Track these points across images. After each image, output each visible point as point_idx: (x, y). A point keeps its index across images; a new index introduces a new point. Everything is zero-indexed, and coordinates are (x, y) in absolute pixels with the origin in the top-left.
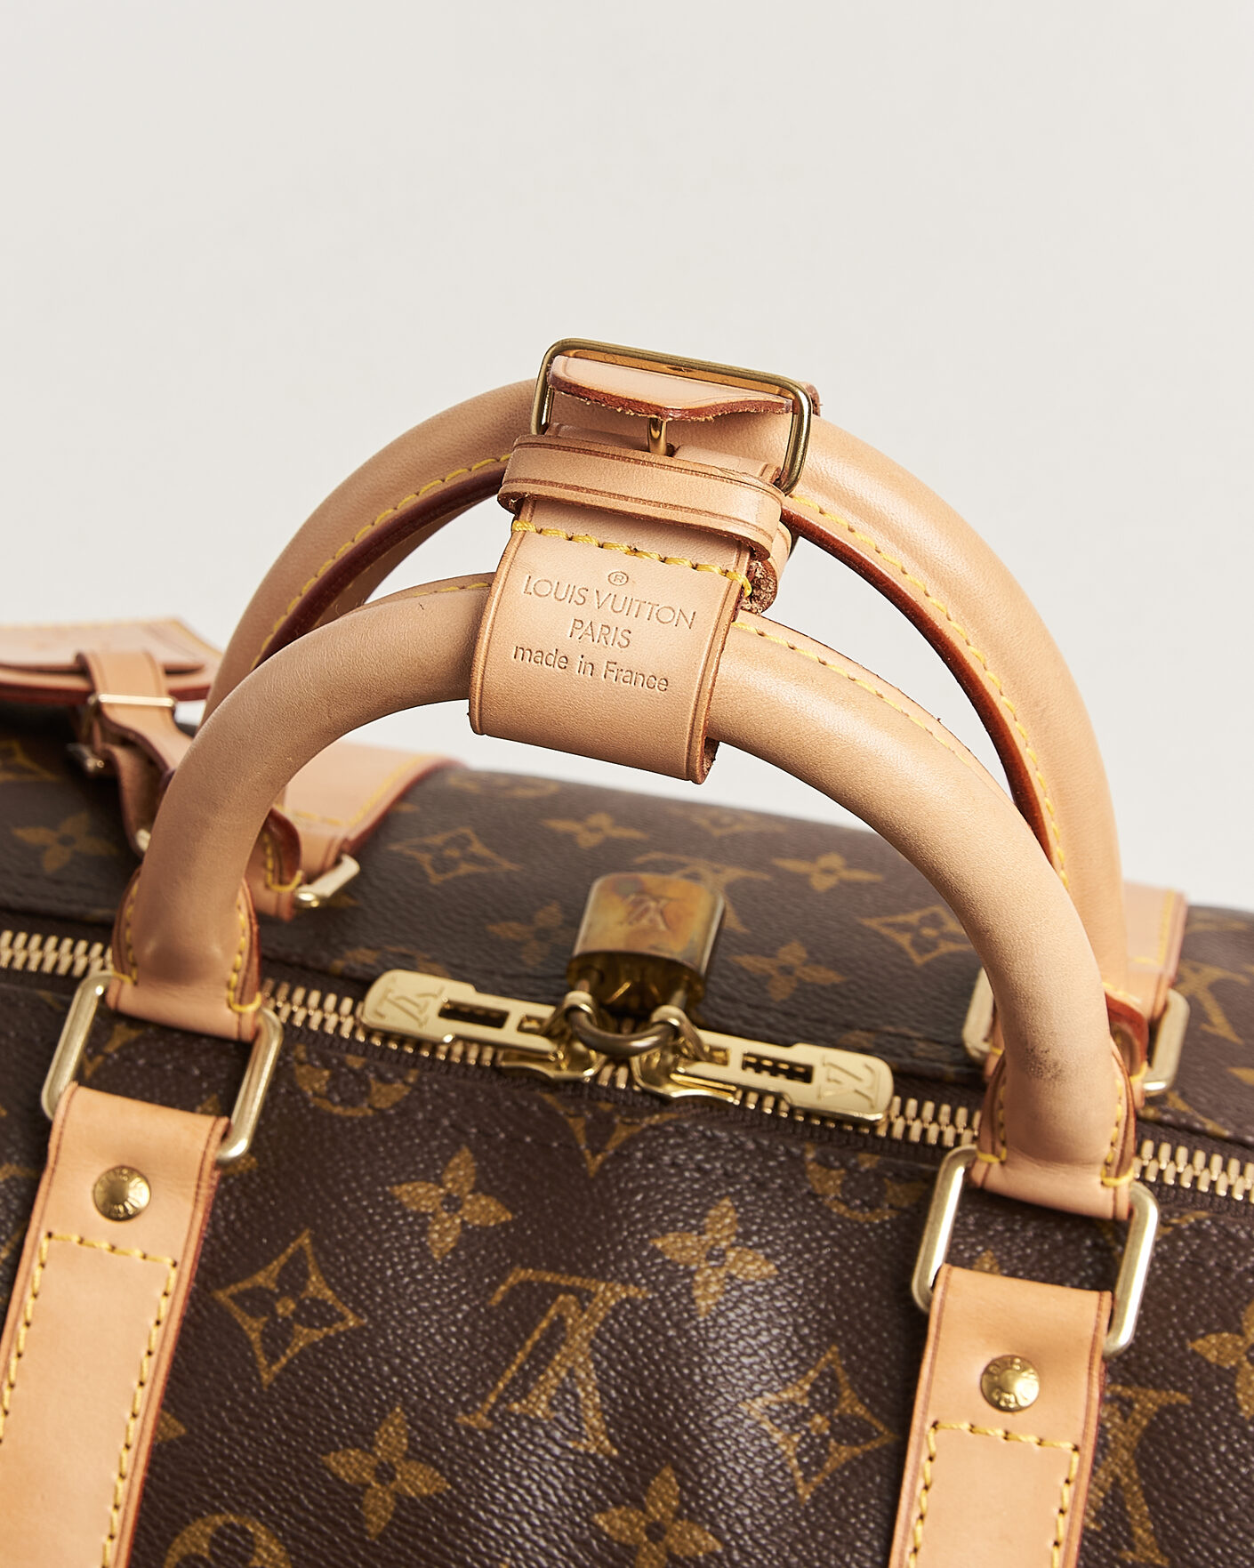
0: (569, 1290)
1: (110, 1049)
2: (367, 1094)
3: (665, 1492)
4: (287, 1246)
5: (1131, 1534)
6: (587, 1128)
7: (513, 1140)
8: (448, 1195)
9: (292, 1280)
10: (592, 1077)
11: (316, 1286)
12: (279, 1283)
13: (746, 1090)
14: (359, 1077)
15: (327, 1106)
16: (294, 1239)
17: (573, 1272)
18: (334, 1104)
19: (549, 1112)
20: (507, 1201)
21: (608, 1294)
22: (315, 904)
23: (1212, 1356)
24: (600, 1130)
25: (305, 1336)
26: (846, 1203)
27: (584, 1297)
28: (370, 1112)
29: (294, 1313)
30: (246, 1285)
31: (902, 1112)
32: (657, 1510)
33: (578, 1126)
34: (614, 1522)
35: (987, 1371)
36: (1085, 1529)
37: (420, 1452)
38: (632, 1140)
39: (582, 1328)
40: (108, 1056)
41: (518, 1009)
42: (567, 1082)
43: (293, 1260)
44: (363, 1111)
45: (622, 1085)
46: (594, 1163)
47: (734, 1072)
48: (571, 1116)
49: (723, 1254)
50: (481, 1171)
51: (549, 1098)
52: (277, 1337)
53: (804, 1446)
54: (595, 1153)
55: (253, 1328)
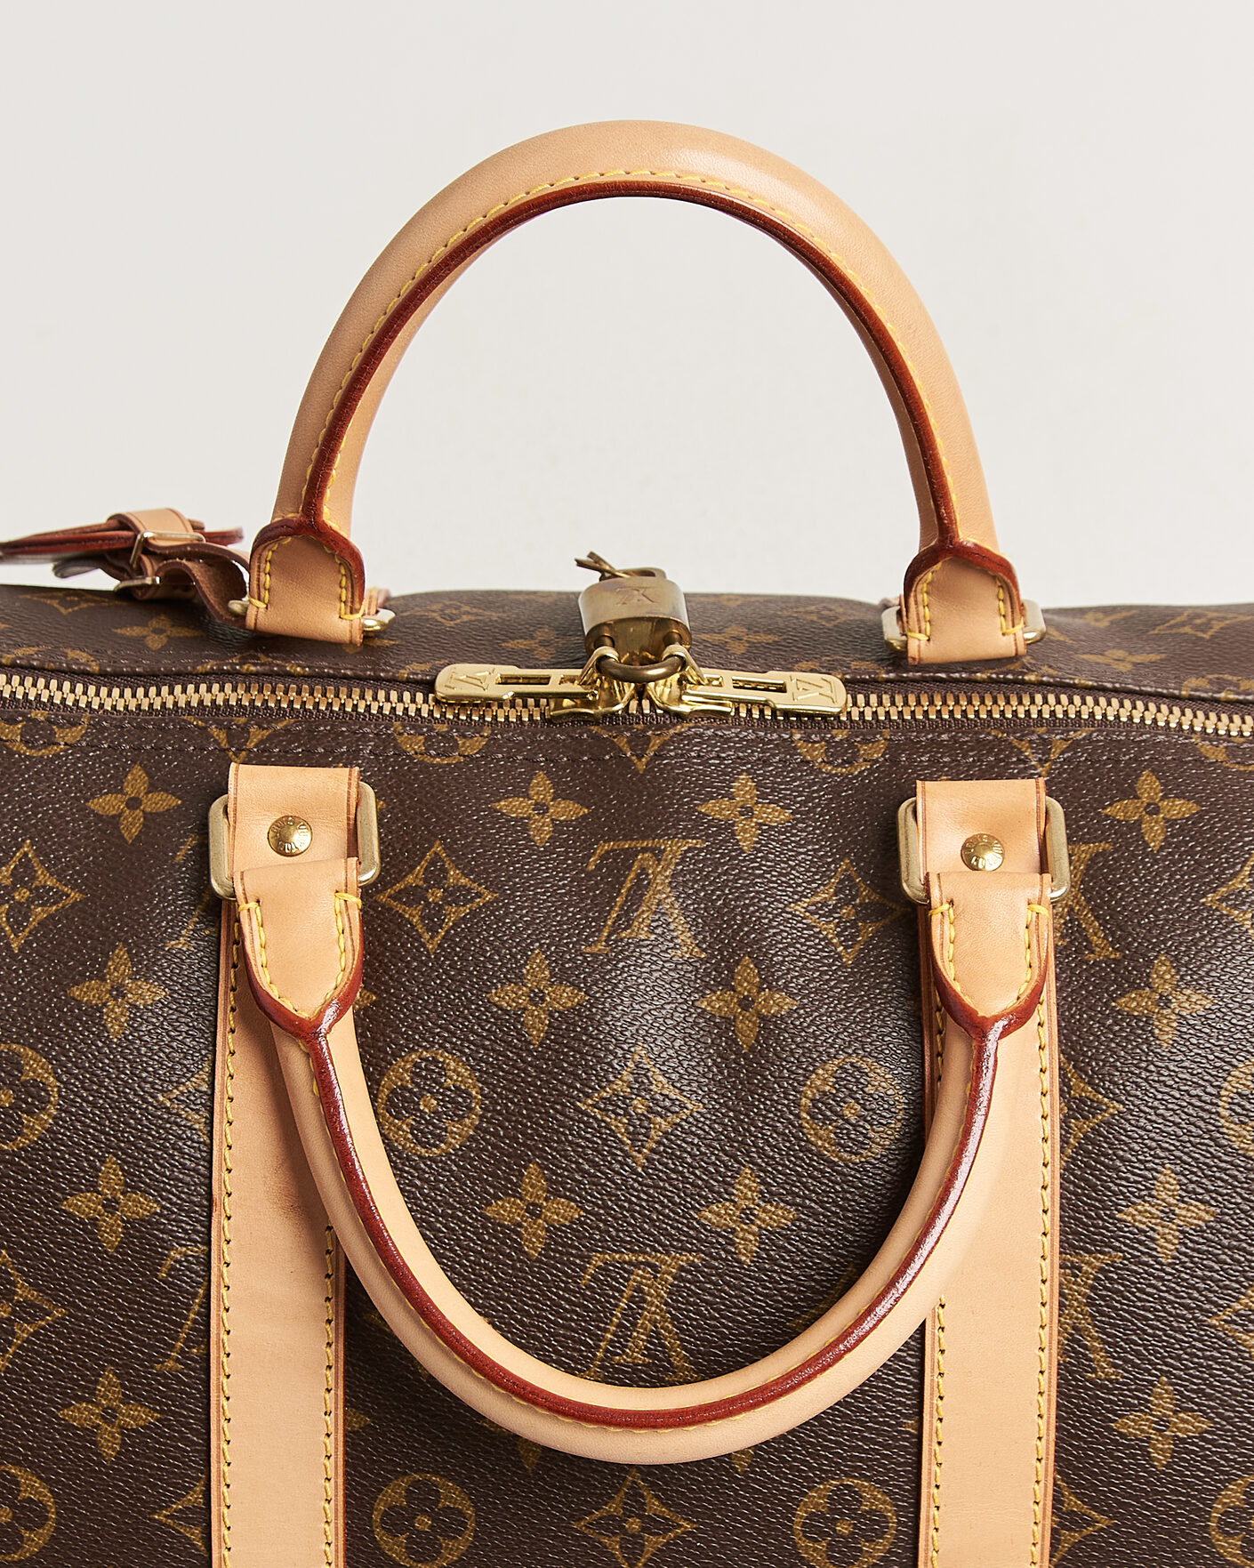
0: (644, 850)
1: (251, 745)
2: (456, 746)
3: (747, 973)
4: (424, 855)
5: (1089, 942)
6: (629, 742)
7: (573, 761)
8: (536, 804)
9: (436, 876)
10: (623, 710)
11: (454, 876)
12: (426, 880)
13: (737, 702)
14: (445, 737)
15: (428, 760)
16: (429, 849)
17: (644, 838)
18: (434, 757)
19: (596, 737)
20: (581, 800)
21: (675, 848)
22: (378, 628)
23: (1120, 816)
24: (639, 743)
25: (453, 914)
26: (830, 763)
27: (658, 854)
28: (462, 759)
29: (442, 899)
30: (398, 886)
31: (855, 704)
32: (744, 989)
33: (622, 742)
34: (714, 1002)
35: (964, 847)
36: (1056, 946)
37: (562, 976)
38: (665, 744)
39: (661, 877)
40: (250, 751)
41: (556, 674)
42: (605, 716)
43: (432, 863)
44: (455, 758)
45: (647, 711)
46: (641, 765)
47: (728, 691)
48: (614, 737)
49: (751, 810)
50: (555, 785)
51: (595, 729)
52: (433, 918)
53: (839, 929)
54: (640, 757)
55: (413, 915)
